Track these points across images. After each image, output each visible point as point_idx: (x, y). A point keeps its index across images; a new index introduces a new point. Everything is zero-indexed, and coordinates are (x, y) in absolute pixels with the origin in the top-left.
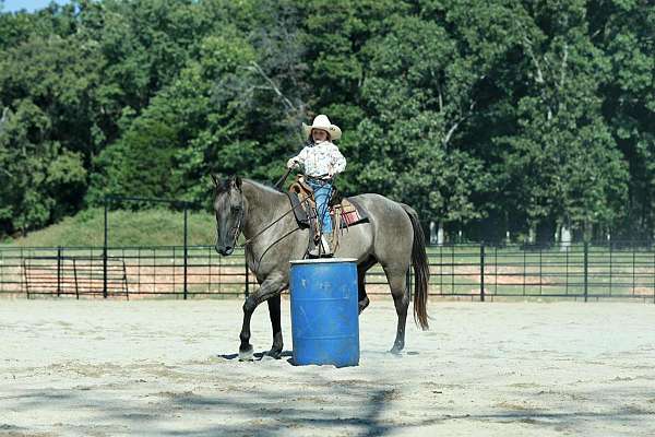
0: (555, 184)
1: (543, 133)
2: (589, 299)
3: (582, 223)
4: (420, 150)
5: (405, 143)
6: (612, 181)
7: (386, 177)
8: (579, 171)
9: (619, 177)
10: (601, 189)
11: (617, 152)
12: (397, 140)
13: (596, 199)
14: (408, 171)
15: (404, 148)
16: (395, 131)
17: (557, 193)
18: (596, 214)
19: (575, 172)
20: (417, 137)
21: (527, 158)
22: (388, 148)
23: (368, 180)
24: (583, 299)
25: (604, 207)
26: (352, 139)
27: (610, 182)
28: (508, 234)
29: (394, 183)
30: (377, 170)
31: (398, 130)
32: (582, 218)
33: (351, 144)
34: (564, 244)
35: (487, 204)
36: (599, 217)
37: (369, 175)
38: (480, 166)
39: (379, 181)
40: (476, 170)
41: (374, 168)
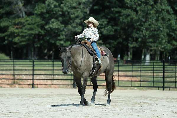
0: (142, 32)
1: (137, 6)
2: (165, 89)
3: (155, 51)
4: (76, 14)
5: (69, 10)
6: (171, 30)
7: (59, 27)
8: (155, 25)
9: (174, 28)
10: (166, 34)
11: (173, 16)
12: (65, 9)
13: (162, 40)
14: (70, 25)
15: (69, 13)
16: (64, 4)
17: (144, 36)
18: (163, 46)
19: (153, 26)
20: (75, 8)
21: (129, 19)
22: (61, 13)
23: (50, 28)
24: (162, 89)
25: (167, 43)
26: (43, 8)
27: (170, 31)
28: (119, 56)
29: (63, 30)
30: (55, 23)
31: (66, 4)
32: (156, 48)
33: (42, 10)
34: (146, 61)
35: (109, 41)
36: (164, 48)
37: (51, 26)
38: (106, 22)
39: (56, 29)
40: (104, 24)
41: (53, 22)
